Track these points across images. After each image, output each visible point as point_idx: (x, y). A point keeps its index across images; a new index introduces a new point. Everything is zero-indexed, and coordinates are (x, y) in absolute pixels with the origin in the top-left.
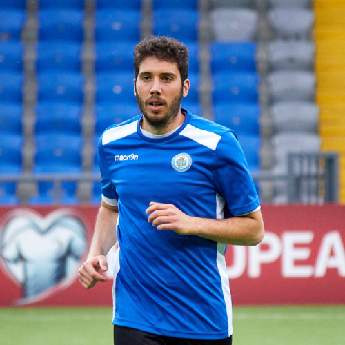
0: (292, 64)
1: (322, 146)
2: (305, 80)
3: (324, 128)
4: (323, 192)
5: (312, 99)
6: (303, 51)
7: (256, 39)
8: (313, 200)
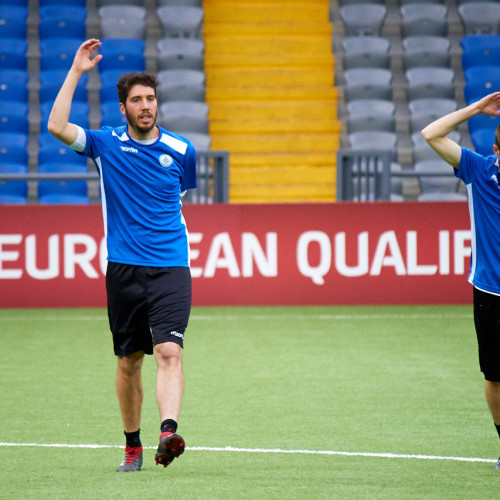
0: (181, 62)
1: (210, 145)
2: (195, 78)
3: (213, 127)
4: (212, 192)
5: (202, 98)
6: (192, 48)
7: (144, 35)
8: (202, 200)
